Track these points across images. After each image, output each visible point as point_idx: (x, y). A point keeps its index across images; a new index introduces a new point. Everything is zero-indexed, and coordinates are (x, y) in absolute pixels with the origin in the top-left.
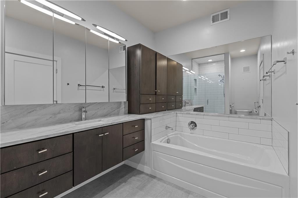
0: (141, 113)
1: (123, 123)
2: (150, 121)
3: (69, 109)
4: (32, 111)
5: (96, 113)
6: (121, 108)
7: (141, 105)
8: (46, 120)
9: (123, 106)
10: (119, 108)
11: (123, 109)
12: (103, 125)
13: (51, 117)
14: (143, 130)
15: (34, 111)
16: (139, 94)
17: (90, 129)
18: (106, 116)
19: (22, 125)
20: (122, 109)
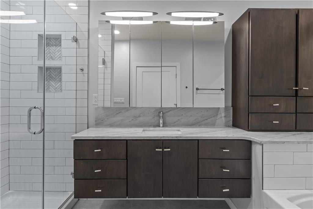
0: (249, 129)
1: (198, 140)
2: (261, 147)
3: (149, 113)
4: (119, 113)
5: (178, 120)
6: (219, 116)
7: (250, 114)
8: (129, 122)
9: (223, 115)
10: (214, 116)
11: (223, 119)
12: (163, 137)
13: (133, 120)
14: (248, 159)
15: (120, 112)
16: (248, 96)
17: (145, 139)
18: (193, 125)
19: (113, 123)
20: (221, 118)
